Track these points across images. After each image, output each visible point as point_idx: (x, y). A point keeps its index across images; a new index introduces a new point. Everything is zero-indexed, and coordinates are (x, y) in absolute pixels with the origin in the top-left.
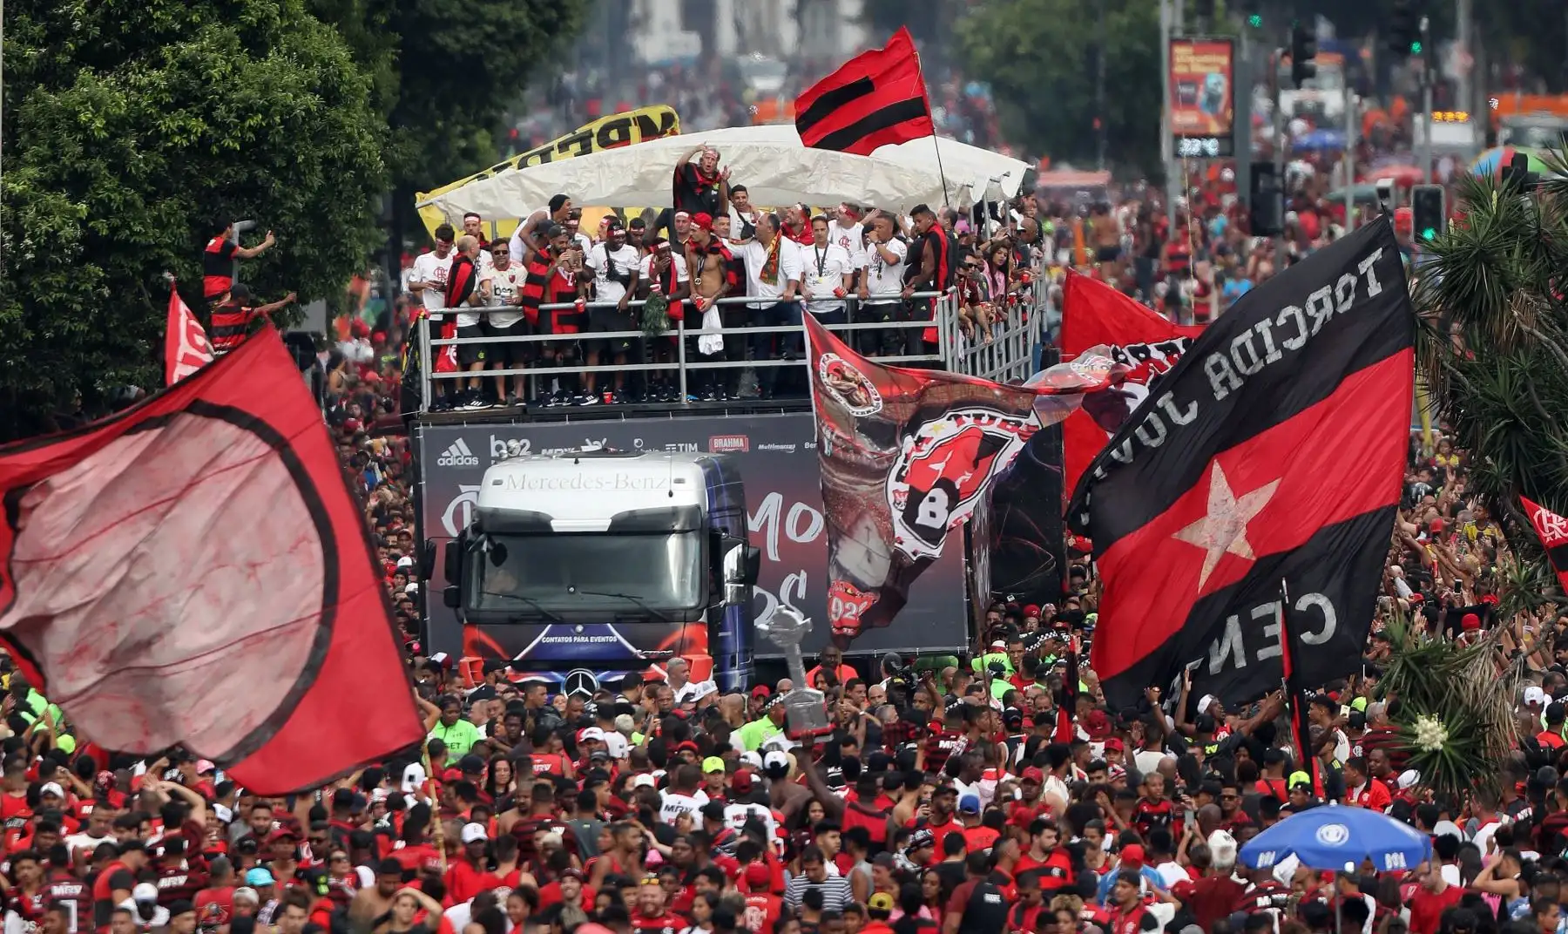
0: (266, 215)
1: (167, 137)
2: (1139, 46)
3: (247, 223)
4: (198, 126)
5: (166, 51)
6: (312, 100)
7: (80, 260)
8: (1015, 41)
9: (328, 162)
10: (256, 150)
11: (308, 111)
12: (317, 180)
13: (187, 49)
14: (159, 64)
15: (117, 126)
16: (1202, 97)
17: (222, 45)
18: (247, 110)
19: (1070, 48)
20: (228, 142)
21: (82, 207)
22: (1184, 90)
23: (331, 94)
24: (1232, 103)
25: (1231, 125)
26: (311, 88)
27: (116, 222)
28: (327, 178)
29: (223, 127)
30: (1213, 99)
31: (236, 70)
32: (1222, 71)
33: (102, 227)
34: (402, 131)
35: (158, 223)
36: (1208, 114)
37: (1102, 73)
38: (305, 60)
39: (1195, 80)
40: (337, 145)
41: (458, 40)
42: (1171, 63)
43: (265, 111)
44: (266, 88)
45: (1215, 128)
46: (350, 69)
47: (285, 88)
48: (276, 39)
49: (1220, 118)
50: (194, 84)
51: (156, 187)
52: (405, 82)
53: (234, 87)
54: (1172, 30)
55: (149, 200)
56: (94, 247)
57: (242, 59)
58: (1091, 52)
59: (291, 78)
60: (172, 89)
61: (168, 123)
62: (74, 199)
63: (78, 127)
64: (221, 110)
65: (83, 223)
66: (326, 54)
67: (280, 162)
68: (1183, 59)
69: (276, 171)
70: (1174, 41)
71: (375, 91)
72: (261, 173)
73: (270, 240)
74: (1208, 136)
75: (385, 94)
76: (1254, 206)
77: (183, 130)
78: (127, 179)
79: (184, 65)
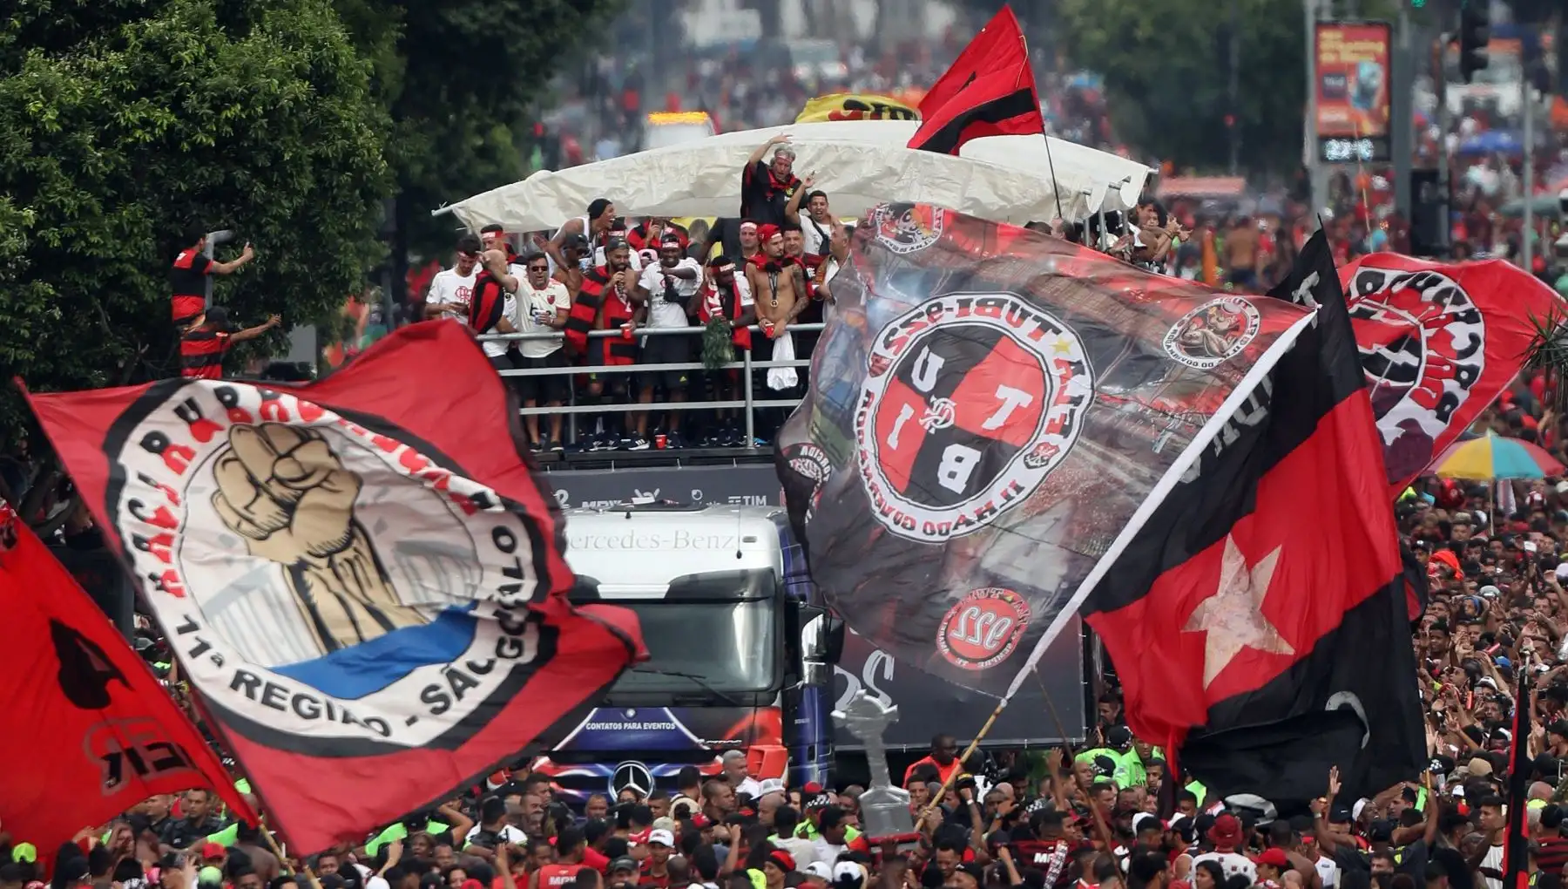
0: (247, 224)
1: (128, 131)
2: (1279, 30)
3: (223, 234)
4: (165, 117)
5: (128, 29)
6: (301, 88)
7: (26, 277)
8: (1134, 23)
9: (320, 161)
10: (232, 148)
11: (296, 100)
12: (307, 183)
13: (153, 27)
14: (120, 45)
15: (73, 117)
16: (1353, 90)
17: (195, 23)
18: (221, 101)
19: (1198, 32)
20: (201, 138)
21: (29, 213)
22: (1331, 82)
23: (323, 80)
24: (1389, 99)
25: (1388, 125)
26: (300, 73)
27: (70, 231)
28: (319, 181)
29: (194, 119)
30: (1366, 94)
31: (211, 51)
32: (1378, 60)
33: (53, 236)
34: (407, 124)
35: (118, 231)
36: (1361, 111)
37: (1234, 61)
38: (292, 41)
39: (1343, 70)
40: (331, 142)
41: (474, 19)
42: (1317, 51)
43: (245, 101)
44: (245, 73)
45: (1369, 128)
46: (347, 52)
47: (270, 74)
48: (259, 17)
49: (1375, 116)
50: (161, 68)
51: (117, 190)
52: (412, 67)
53: (209, 72)
54: (1318, 11)
55: (109, 206)
56: (43, 260)
57: (218, 38)
58: (1222, 37)
59: (275, 61)
60: (133, 75)
61: (129, 115)
62: (19, 203)
63: (25, 119)
64: (192, 100)
65: (31, 233)
66: (318, 34)
67: (263, 161)
68: (1332, 47)
69: (257, 172)
70: (1320, 25)
71: (376, 78)
72: (241, 175)
73: (248, 253)
74: (1361, 138)
75: (388, 80)
76: (1415, 219)
77: (146, 123)
78: (83, 181)
79: (149, 46)
